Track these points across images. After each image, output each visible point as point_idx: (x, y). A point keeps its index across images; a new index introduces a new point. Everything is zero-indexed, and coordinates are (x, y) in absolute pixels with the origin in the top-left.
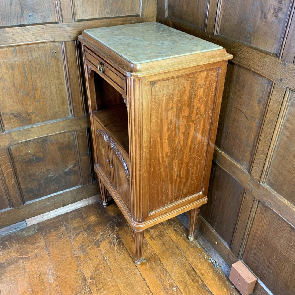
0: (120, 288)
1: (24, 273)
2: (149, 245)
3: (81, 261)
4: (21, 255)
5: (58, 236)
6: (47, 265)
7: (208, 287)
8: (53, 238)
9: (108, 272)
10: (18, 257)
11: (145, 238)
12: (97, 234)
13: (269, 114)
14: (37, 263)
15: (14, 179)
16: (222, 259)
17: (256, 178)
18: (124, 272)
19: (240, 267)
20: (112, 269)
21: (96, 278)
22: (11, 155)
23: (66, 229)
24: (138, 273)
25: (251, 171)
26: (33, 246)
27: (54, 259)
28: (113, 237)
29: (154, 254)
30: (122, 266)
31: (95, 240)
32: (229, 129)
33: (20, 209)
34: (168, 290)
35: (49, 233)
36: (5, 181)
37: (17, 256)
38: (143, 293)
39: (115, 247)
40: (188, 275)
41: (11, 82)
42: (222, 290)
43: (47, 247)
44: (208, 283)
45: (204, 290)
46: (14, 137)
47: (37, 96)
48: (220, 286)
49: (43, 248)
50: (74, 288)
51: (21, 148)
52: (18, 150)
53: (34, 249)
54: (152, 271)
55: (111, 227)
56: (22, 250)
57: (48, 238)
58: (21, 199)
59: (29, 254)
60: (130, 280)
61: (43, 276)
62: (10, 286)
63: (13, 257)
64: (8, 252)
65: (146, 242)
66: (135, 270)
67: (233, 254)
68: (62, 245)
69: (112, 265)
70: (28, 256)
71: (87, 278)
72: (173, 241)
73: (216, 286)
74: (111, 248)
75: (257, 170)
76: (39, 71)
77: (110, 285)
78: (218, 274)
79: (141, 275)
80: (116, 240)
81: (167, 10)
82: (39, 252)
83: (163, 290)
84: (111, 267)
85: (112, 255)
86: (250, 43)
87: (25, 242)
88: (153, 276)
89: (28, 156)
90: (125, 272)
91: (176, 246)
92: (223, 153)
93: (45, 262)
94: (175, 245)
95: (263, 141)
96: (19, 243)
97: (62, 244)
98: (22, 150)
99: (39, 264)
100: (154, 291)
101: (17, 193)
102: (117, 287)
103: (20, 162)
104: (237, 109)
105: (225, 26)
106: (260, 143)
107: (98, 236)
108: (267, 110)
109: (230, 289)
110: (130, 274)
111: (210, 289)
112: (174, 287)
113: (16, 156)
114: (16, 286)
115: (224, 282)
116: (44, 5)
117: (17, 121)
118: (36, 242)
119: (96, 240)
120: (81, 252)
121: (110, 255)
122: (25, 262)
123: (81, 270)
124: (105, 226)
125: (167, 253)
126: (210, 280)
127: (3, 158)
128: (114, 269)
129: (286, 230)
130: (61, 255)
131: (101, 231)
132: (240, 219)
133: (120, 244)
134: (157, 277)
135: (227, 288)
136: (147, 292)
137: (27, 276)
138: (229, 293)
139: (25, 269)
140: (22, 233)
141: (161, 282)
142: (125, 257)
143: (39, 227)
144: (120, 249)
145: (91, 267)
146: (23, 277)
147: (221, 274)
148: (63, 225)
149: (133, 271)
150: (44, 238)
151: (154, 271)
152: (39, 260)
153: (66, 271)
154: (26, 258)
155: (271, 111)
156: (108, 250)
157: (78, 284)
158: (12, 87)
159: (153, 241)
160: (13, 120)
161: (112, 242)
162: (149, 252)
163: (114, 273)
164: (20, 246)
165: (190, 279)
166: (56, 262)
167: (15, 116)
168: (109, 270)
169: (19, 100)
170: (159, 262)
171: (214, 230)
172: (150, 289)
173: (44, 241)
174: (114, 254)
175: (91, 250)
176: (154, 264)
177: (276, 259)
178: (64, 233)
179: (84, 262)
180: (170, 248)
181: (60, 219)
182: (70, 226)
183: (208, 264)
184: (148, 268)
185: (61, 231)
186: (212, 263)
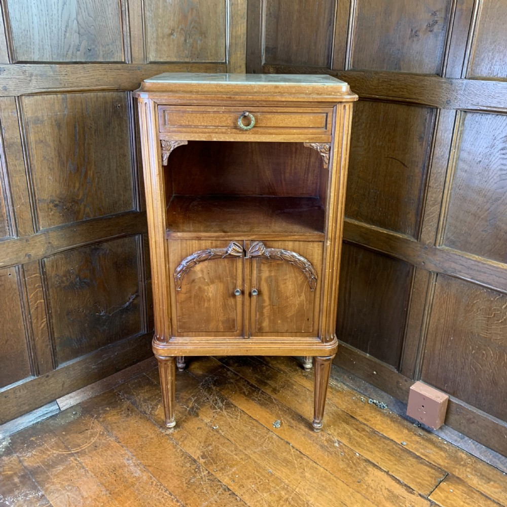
0: (256, 460)
1: (84, 473)
2: (276, 400)
3: (176, 439)
4: (67, 450)
5: (121, 414)
6: (121, 455)
7: (381, 433)
8: (115, 419)
9: (228, 444)
10: (63, 454)
11: (265, 393)
12: (188, 400)
13: (437, 150)
14: (101, 455)
15: (45, 319)
16: (388, 395)
17: (430, 242)
18: (253, 440)
19: (421, 388)
20: (232, 439)
21: (211, 455)
22: (44, 273)
23: (132, 403)
24: (275, 436)
25: (421, 234)
26: (83, 434)
27: (128, 444)
28: (215, 399)
29: (288, 410)
30: (245, 432)
31: (186, 409)
32: (378, 191)
33: (49, 377)
34: (327, 447)
35: (104, 413)
36: (31, 323)
37: (61, 453)
38: (293, 458)
39: (223, 411)
40: (348, 424)
41: (55, 149)
42: (402, 432)
43: (109, 431)
44: (380, 429)
45: (378, 438)
46: (52, 241)
47: (90, 173)
48: (397, 429)
49: (103, 434)
50: (181, 475)
51: (60, 263)
52: (55, 266)
53: (86, 438)
54: (294, 430)
55: (206, 389)
56: (65, 443)
57: (105, 420)
59: (81, 447)
60: (265, 447)
61: (120, 471)
62: (68, 495)
63: (53, 456)
64: (42, 450)
65: (268, 397)
66: (267, 433)
67: (405, 378)
68: (135, 424)
69: (229, 434)
70: (80, 450)
71: (196, 458)
72: (308, 390)
73: (392, 430)
74: (217, 414)
75: (429, 230)
76: (95, 133)
77: (239, 460)
78: (389, 416)
79: (279, 437)
80: (222, 402)
81: (264, 54)
82: (98, 441)
83: (321, 450)
84: (229, 437)
85: (223, 422)
86: (400, 69)
87: (65, 432)
88: (297, 435)
89: (69, 277)
90: (254, 438)
92: (374, 226)
93: (115, 452)
95: (433, 188)
96: (56, 436)
98: (62, 266)
99: (105, 457)
100: (307, 453)
101: (47, 345)
102: (249, 459)
103: (56, 288)
104: (388, 159)
105: (360, 57)
106: (430, 191)
107: (190, 403)
108: (434, 145)
109: (412, 429)
110: (263, 440)
111: (386, 435)
112: (336, 442)
113: (51, 277)
114: (78, 492)
115: (400, 423)
116: (108, 37)
117: (58, 214)
118: (87, 428)
121: (221, 422)
122: (79, 458)
123: (181, 450)
124: (196, 389)
126: (380, 425)
127: (32, 278)
128: (235, 438)
129: (482, 299)
130: (139, 437)
131: (192, 396)
132: (411, 314)
133: (229, 407)
134: (304, 435)
135: (407, 428)
136: (298, 456)
137: (92, 476)
138: (412, 433)
139: (83, 468)
140: (56, 422)
141: (314, 440)
142: (245, 420)
143: (83, 408)
144: (233, 413)
145: (197, 444)
146: (85, 479)
147: (392, 415)
148: (124, 399)
149: (266, 436)
150: (99, 421)
151: (296, 429)
152: (104, 451)
153: (158, 455)
154: (78, 452)
155: (440, 144)
156: (214, 417)
157: (185, 469)
158: (56, 157)
159: (279, 394)
160: (52, 212)
161: (216, 407)
162: (279, 409)
163: (237, 444)
164: (59, 439)
165: (353, 428)
166: (134, 448)
167: (56, 206)
168: (226, 441)
169: (63, 178)
170: (299, 417)
171: (368, 355)
172: (300, 452)
173: (100, 424)
174: (226, 419)
175: (185, 422)
176: (292, 421)
177: (473, 350)
178: (130, 409)
179: (182, 440)
180: (308, 398)
181: (116, 392)
182: (136, 398)
183: (370, 407)
184: (286, 427)
185: (125, 407)
186: (374, 405)
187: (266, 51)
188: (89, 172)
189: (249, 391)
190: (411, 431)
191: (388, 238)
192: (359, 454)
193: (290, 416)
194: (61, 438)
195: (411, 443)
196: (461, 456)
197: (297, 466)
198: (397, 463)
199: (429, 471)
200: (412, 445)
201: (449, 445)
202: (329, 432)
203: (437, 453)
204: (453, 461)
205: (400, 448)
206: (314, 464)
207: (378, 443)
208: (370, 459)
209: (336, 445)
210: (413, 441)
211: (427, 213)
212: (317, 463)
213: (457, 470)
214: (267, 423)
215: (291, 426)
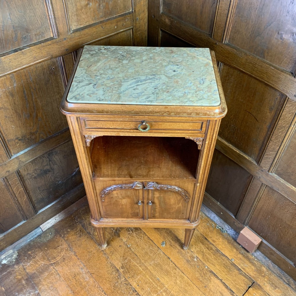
0: (151, 270)
1: (59, 278)
3: (107, 254)
4: (49, 261)
5: (77, 235)
6: (78, 265)
7: (221, 251)
8: (73, 238)
9: (136, 258)
10: (47, 264)
13: (281, 121)
14: (67, 265)
15: (26, 196)
16: (228, 225)
17: (265, 169)
18: (150, 255)
19: (247, 233)
20: (138, 255)
21: (126, 266)
22: (20, 176)
23: (82, 226)
24: (162, 253)
25: (261, 162)
26: (56, 250)
27: (82, 258)
29: (170, 232)
30: (146, 250)
32: (237, 127)
33: (34, 219)
34: (190, 262)
35: (67, 233)
36: (18, 200)
37: (45, 263)
38: (171, 270)
39: (133, 233)
40: (203, 244)
41: (12, 109)
42: (233, 251)
43: (70, 248)
44: (220, 248)
45: (219, 255)
46: (22, 159)
48: (230, 248)
49: (67, 250)
50: (110, 281)
51: (29, 167)
52: (26, 169)
53: (59, 253)
54: (173, 249)
56: (47, 256)
57: (68, 239)
58: (34, 210)
59: (56, 259)
60: (156, 261)
61: (78, 277)
62: (51, 293)
63: (41, 265)
64: (35, 261)
66: (158, 251)
67: (239, 222)
68: (85, 243)
69: (137, 251)
70: (56, 261)
71: (118, 268)
73: (227, 249)
74: (130, 235)
75: (266, 163)
77: (141, 270)
78: (227, 238)
79: (164, 254)
81: (162, 5)
82: (65, 255)
83: (186, 263)
84: (136, 253)
85: (133, 242)
86: (264, 58)
87: (47, 247)
88: (174, 252)
89: (36, 172)
90: (150, 254)
92: (231, 145)
93: (75, 263)
95: (273, 142)
96: (42, 251)
99: (69, 266)
100: (179, 266)
101: (30, 207)
102: (147, 270)
103: (29, 180)
104: (246, 112)
105: (234, 37)
106: (271, 143)
108: (279, 117)
109: (238, 249)
110: (155, 256)
111: (223, 253)
112: (194, 258)
113: (25, 175)
114: (56, 291)
115: (232, 244)
116: (38, 23)
117: (22, 143)
118: (58, 245)
119: (114, 231)
121: (132, 242)
122: (55, 267)
123: (110, 262)
126: (221, 245)
127: (13, 181)
128: (140, 254)
129: (291, 207)
130: (87, 252)
132: (247, 197)
133: (137, 229)
134: (178, 252)
135: (236, 248)
136: (174, 268)
137: (63, 280)
138: (238, 252)
139: (58, 274)
140: (41, 240)
141: (183, 256)
142: (146, 241)
143: (55, 230)
144: (139, 234)
145: (119, 258)
146: (59, 282)
147: (229, 238)
148: (78, 223)
149: (157, 252)
150: (64, 239)
151: (174, 248)
152: (69, 262)
153: (98, 266)
154: (54, 263)
155: (284, 119)
156: (128, 237)
157: (113, 276)
158: (14, 113)
160: (18, 144)
161: (130, 229)
162: (165, 231)
163: (141, 258)
164: (44, 253)
165: (205, 247)
166: (85, 260)
167: (20, 140)
168: (135, 256)
169: (22, 123)
170: (176, 238)
171: (219, 203)
172: (175, 265)
173: (65, 242)
174: (135, 240)
175: (112, 241)
176: (172, 242)
177: (280, 226)
178: (82, 231)
179: (110, 255)
181: (73, 217)
182: (85, 222)
183: (217, 231)
184: (168, 246)
185: (79, 229)
186: (219, 230)
187: (163, 3)
188: (39, 115)
190: (238, 251)
191: (239, 156)
192: (207, 267)
193: (171, 238)
194: (45, 252)
195: (237, 259)
196: (263, 269)
197: (172, 275)
198: (227, 273)
199: (244, 280)
200: (237, 261)
201: (258, 262)
202: (192, 250)
203: (251, 267)
204: (258, 273)
205: (230, 262)
206: (182, 274)
207: (218, 259)
208: (213, 271)
209: (195, 260)
210: (238, 258)
211: (267, 153)
212: (184, 273)
213: (259, 280)
214: (158, 243)
215: (171, 245)
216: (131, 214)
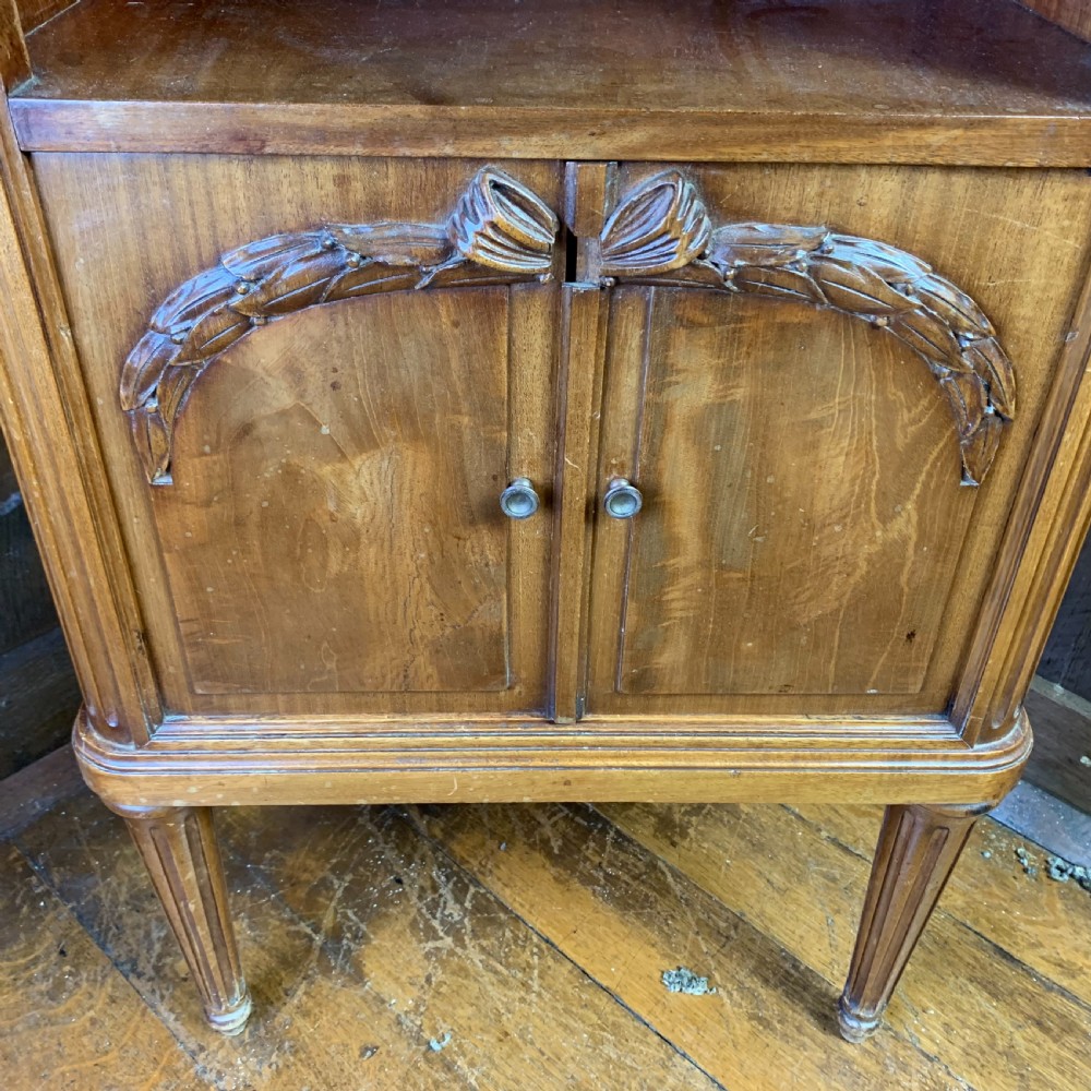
2: (677, 875)
5: (29, 982)
11: (630, 841)
12: (314, 891)
23: (80, 917)
28: (428, 884)
29: (736, 927)
30: (571, 1066)
31: (311, 940)
39: (464, 947)
40: (994, 996)
54: (777, 1043)
55: (390, 828)
65: (647, 866)
66: (664, 1066)
68: (85, 1040)
69: (502, 1080)
72: (799, 817)
74: (441, 962)
80: (459, 901)
85: (470, 1011)
88: (795, 1070)
91: (834, 841)
94: (824, 834)
97: (85, 1033)
107: (327, 907)
119: (318, 939)
120: (245, 1052)
121: (460, 1012)
124: (346, 829)
125: (801, 893)
131: (333, 870)
133: (492, 921)
134: (824, 1068)
142: (565, 997)
144: (507, 956)
148: (47, 894)
151: (785, 1036)
156: (428, 980)
159: (686, 843)
161: (436, 924)
162: (698, 922)
165: (1020, 1018)
170: (787, 965)
171: (1058, 688)
174: (483, 994)
176: (763, 992)
178: (71, 950)
180: (805, 862)
181: (16, 860)
182: (101, 890)
183: (1063, 897)
184: (743, 1027)
185: (49, 939)
186: (1076, 886)
189: (564, 836)
193: (751, 963)
202: (928, 1046)
214: (658, 1010)
215: (760, 1020)
216: (437, 650)
